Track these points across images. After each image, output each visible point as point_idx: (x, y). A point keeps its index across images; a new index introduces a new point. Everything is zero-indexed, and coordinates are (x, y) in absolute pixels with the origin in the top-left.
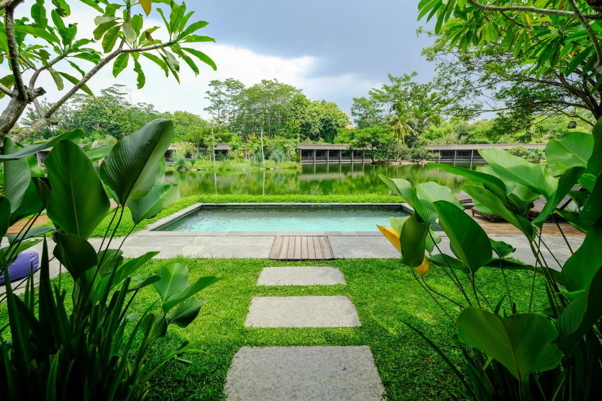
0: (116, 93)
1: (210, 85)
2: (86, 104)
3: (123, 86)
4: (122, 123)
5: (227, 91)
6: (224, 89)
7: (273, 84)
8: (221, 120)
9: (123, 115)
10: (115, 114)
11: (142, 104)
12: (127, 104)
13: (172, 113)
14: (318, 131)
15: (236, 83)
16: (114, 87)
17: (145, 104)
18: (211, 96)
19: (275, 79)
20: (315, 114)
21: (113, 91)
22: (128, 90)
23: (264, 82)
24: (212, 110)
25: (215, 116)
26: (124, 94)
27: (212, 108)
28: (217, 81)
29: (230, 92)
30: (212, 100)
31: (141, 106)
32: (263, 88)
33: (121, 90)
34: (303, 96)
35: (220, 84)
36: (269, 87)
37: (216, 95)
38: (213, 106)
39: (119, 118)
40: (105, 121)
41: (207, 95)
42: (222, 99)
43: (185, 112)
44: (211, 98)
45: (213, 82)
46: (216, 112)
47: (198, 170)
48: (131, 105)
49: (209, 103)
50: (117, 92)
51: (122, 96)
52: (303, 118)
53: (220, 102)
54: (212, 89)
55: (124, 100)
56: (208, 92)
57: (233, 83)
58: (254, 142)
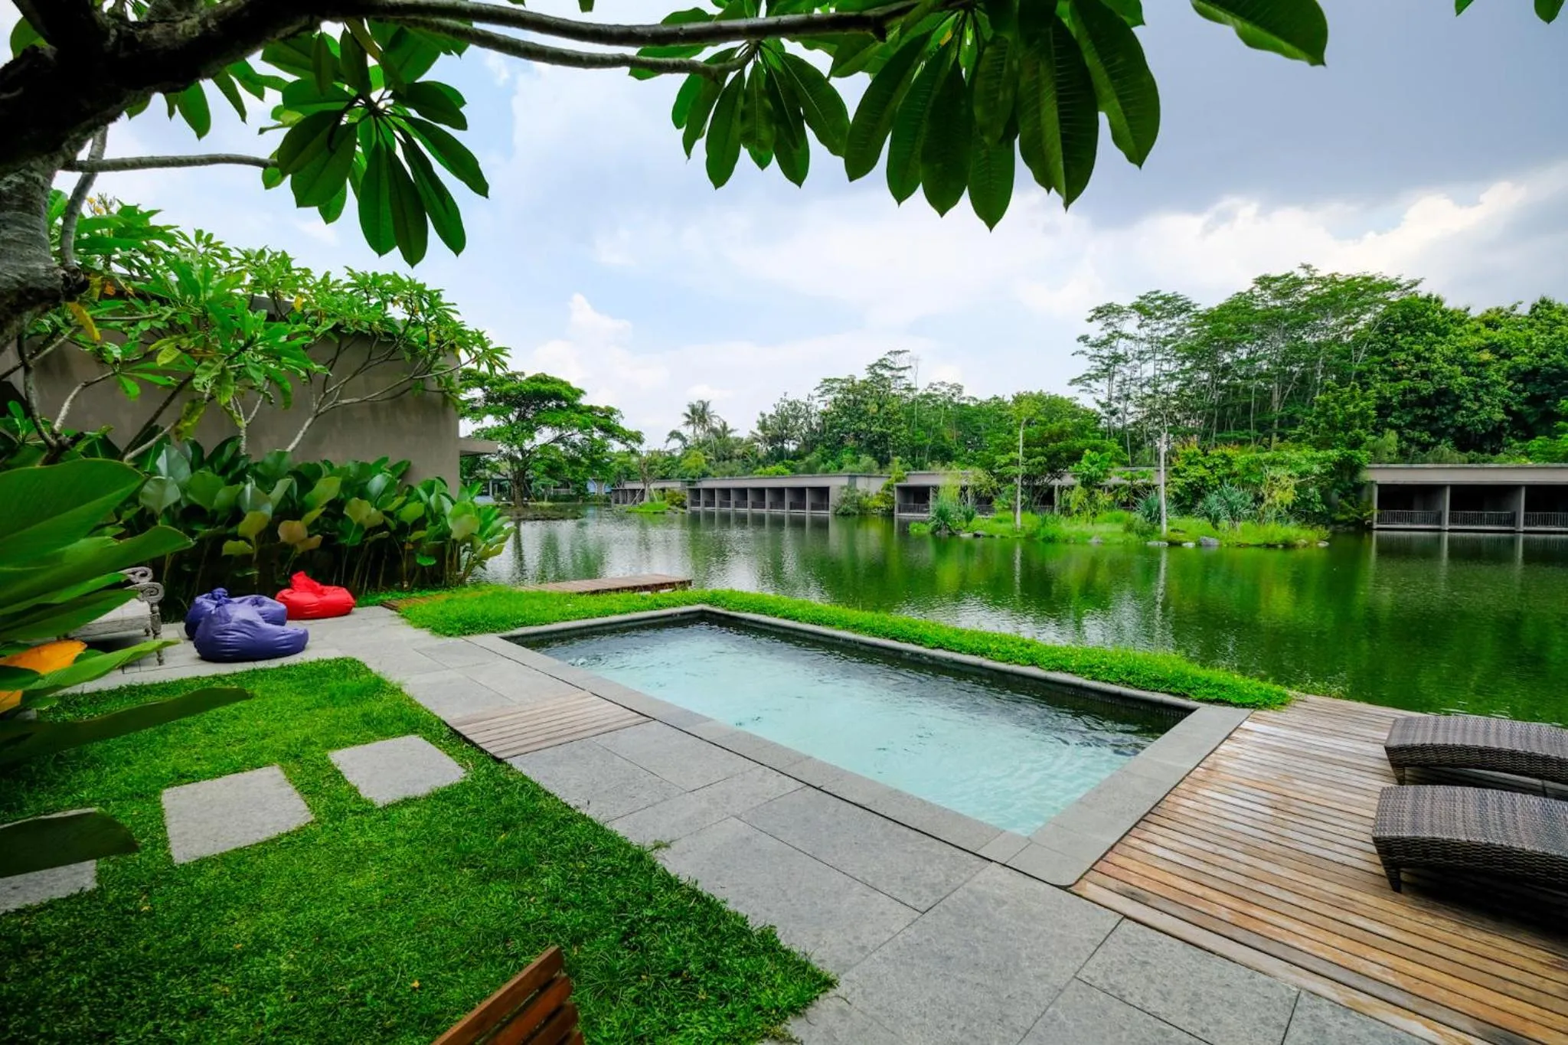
0: (892, 369)
1: (1090, 320)
2: (840, 396)
3: (903, 351)
4: (893, 429)
5: (1140, 327)
6: (1130, 326)
7: (1298, 283)
8: (1115, 405)
9: (895, 413)
10: (882, 412)
11: (938, 387)
12: (909, 389)
13: (1009, 398)
14: (1499, 416)
15: (1167, 301)
16: (888, 357)
17: (943, 383)
18: (1092, 346)
19: (1306, 267)
20: (1486, 356)
21: (885, 366)
22: (911, 359)
23: (1264, 282)
24: (1092, 382)
25: (1098, 397)
26: (904, 369)
27: (1091, 377)
28: (1110, 305)
29: (1147, 330)
30: (1092, 358)
31: (935, 389)
32: (1269, 301)
33: (900, 361)
34: (1428, 299)
35: (1119, 313)
36: (1280, 294)
37: (1105, 343)
38: (1093, 372)
39: (888, 419)
40: (863, 426)
41: (1081, 346)
42: (1121, 352)
43: (1040, 394)
44: (1091, 351)
45: (1099, 310)
46: (1102, 385)
47: (976, 536)
48: (916, 389)
49: (1083, 366)
50: (892, 365)
51: (901, 374)
52: (1424, 375)
53: (1117, 358)
54: (1097, 331)
55: (904, 381)
56: (1084, 338)
57: (1159, 302)
58: (1190, 464)
